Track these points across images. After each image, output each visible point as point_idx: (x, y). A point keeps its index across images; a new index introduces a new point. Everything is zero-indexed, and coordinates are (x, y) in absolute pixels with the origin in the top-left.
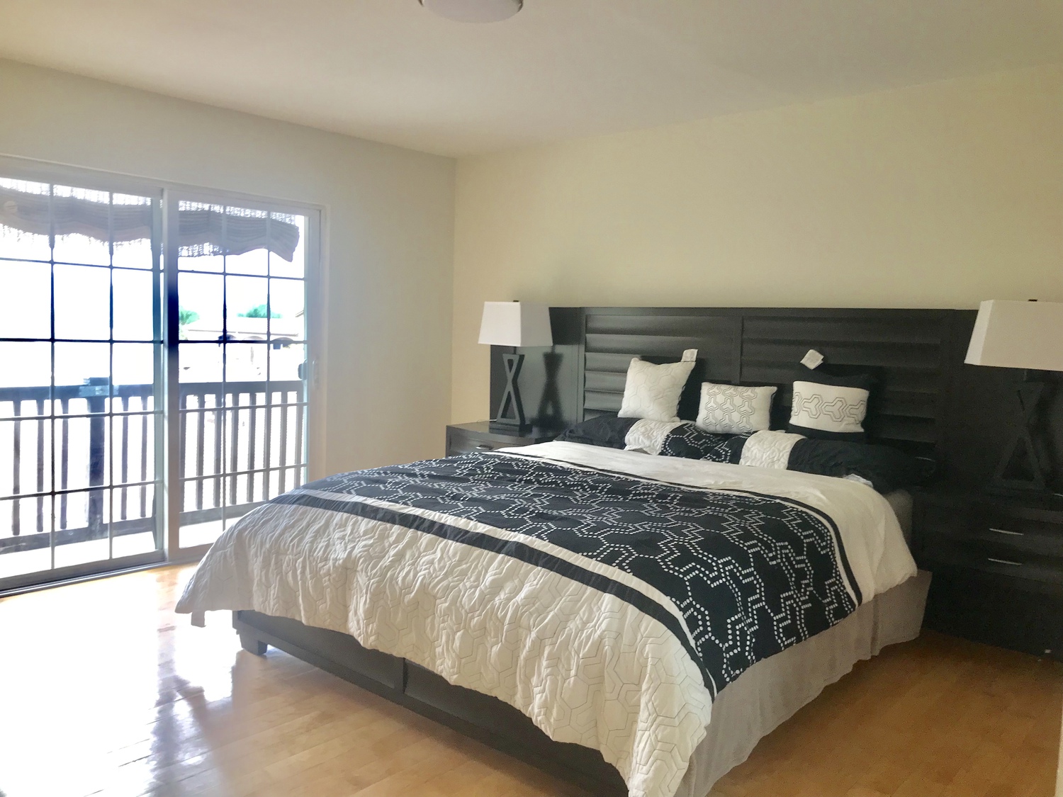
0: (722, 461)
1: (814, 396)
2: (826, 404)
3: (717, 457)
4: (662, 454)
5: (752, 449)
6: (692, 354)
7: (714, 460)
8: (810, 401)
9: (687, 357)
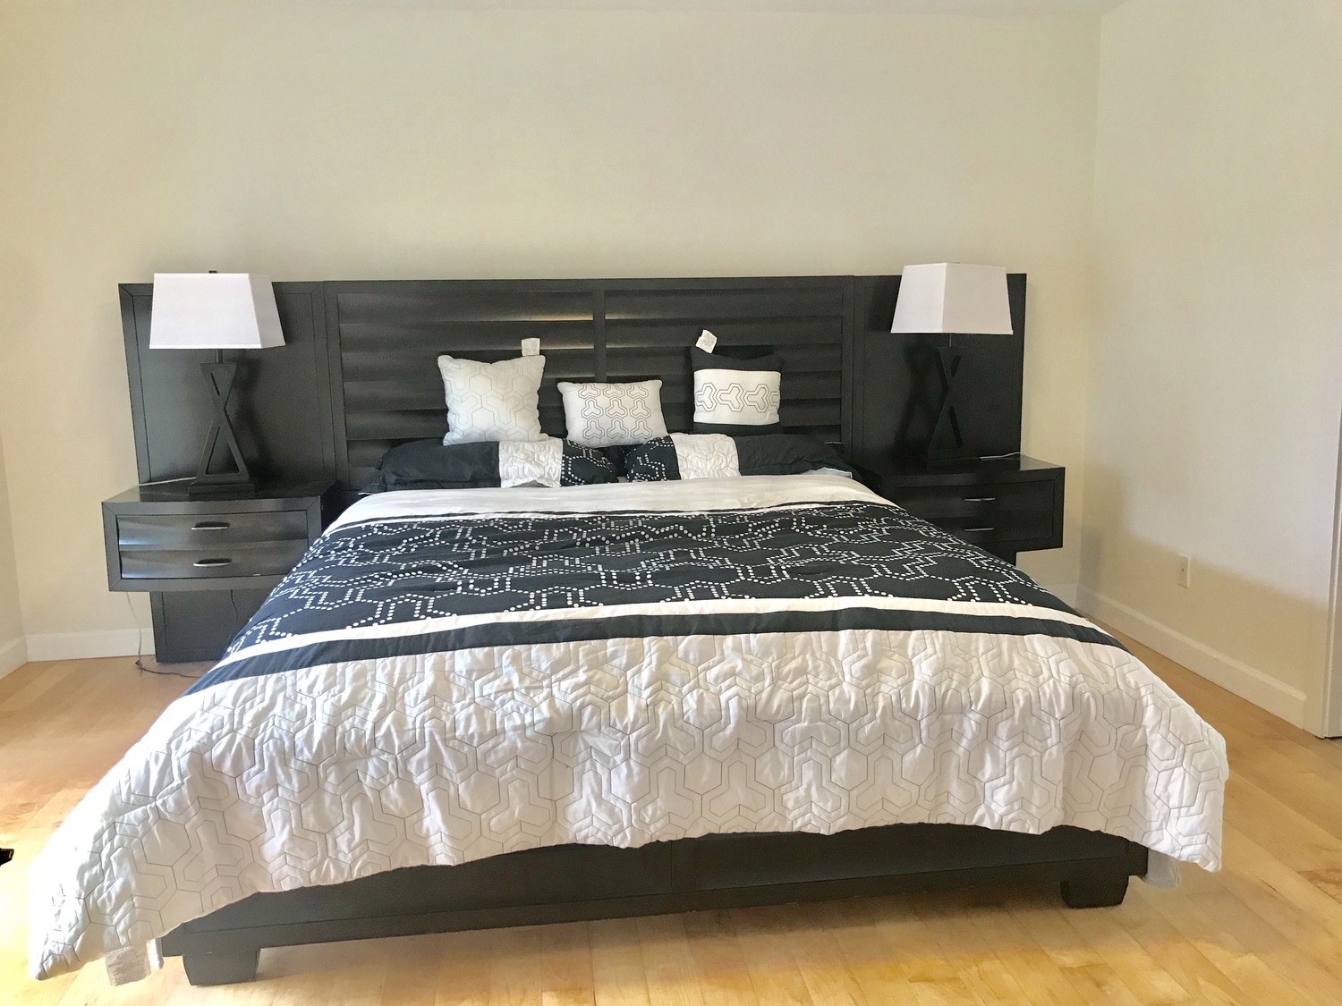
0: (659, 479)
1: (732, 385)
2: (748, 393)
3: (649, 475)
4: (564, 483)
5: (690, 458)
6: (534, 344)
7: (650, 480)
8: (728, 392)
9: (527, 350)
